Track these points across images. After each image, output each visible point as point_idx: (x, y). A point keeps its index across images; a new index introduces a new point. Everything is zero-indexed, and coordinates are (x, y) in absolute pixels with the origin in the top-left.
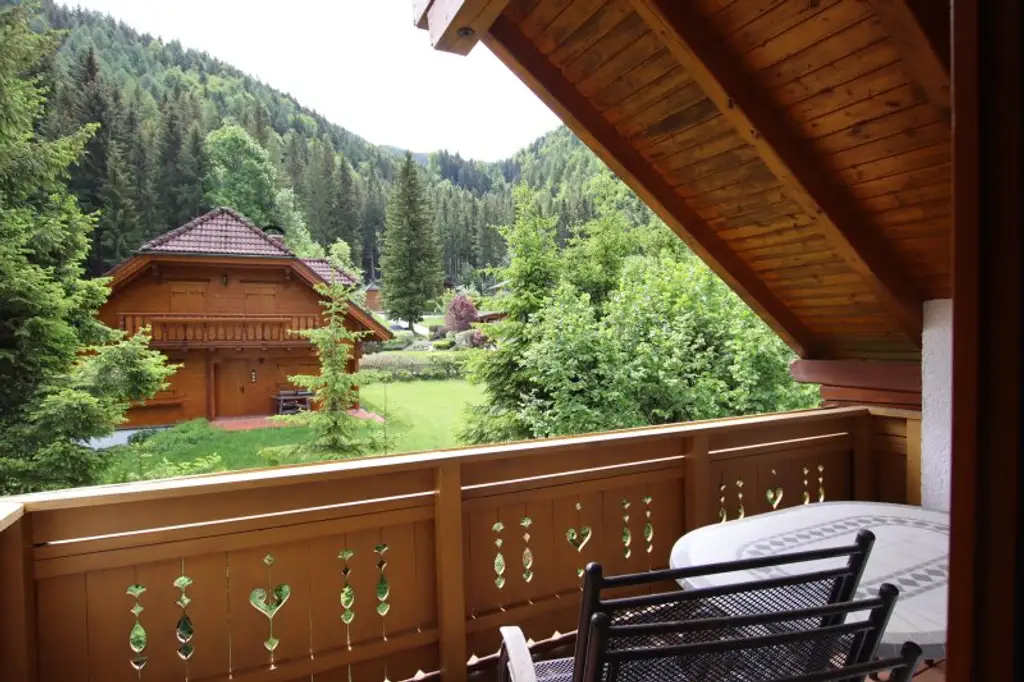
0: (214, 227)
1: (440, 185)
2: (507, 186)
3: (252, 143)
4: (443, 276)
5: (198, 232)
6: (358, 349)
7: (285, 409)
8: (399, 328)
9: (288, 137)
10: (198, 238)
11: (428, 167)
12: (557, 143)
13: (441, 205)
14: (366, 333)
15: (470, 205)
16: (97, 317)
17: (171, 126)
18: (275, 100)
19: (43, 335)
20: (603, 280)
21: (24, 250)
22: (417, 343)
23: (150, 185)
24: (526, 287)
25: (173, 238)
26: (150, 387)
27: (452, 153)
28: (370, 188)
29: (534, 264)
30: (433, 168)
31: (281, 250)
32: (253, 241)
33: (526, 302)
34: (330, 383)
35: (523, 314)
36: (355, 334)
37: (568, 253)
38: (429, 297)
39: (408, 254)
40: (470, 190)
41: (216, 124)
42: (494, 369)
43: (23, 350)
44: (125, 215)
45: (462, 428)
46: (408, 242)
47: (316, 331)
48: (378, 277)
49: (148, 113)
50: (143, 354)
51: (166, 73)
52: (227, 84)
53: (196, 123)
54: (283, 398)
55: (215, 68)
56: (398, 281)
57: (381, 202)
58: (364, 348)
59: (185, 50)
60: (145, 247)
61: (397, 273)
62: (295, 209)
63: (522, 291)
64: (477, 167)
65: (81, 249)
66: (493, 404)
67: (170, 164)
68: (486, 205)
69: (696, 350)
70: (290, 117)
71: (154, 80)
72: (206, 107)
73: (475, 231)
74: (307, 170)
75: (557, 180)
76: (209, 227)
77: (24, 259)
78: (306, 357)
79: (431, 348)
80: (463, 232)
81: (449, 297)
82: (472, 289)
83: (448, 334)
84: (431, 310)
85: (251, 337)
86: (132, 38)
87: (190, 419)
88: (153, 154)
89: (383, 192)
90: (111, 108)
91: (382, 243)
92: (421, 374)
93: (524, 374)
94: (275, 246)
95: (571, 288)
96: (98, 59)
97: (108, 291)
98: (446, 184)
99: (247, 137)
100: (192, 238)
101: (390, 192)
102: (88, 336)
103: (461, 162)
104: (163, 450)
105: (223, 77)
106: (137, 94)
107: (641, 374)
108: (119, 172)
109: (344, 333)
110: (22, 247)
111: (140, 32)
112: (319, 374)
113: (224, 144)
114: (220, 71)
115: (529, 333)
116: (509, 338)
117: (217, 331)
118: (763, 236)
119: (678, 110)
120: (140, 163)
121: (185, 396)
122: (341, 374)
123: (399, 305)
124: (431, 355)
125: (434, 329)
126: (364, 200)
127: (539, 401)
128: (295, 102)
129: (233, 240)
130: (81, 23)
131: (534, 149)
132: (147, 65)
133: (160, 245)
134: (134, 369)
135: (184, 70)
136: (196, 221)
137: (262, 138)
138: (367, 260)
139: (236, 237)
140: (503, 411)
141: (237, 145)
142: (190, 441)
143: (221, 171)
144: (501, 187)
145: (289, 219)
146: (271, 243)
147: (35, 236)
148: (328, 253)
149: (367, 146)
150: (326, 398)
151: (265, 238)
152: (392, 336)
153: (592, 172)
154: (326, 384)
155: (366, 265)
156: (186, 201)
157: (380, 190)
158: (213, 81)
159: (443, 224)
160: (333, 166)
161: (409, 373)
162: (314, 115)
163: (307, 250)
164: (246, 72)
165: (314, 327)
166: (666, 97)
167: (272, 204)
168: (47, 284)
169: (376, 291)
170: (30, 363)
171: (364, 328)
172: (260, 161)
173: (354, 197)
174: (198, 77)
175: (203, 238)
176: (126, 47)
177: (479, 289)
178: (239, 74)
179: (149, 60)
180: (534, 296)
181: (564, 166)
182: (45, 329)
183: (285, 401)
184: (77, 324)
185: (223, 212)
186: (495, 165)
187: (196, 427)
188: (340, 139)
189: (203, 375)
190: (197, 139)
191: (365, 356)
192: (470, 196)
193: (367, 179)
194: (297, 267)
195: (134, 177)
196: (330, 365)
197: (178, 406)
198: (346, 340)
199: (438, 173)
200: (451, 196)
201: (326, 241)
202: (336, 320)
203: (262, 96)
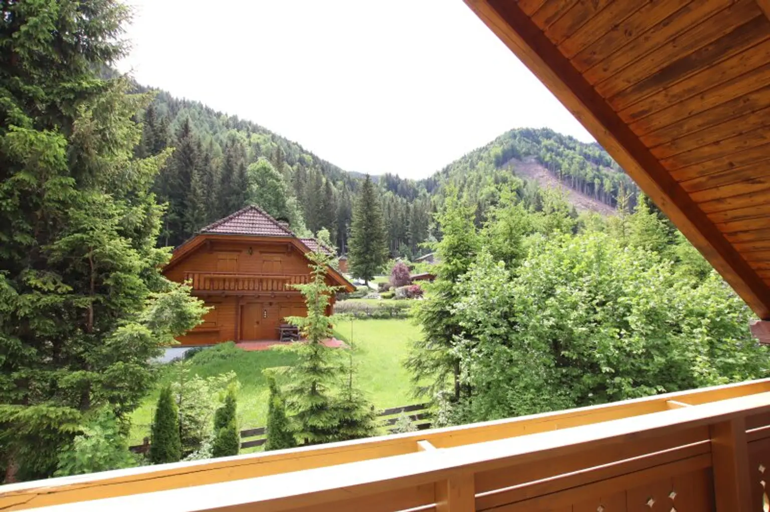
0: (246, 218)
1: (386, 195)
2: (428, 195)
3: (274, 170)
4: (387, 251)
5: (236, 221)
6: (333, 298)
7: (284, 336)
8: (359, 284)
9: (295, 167)
10: (236, 225)
11: (379, 184)
12: (460, 168)
13: (386, 207)
14: (340, 287)
15: (405, 206)
16: (162, 274)
17: (228, 161)
18: (289, 146)
19: (123, 285)
20: (509, 251)
21: (117, 228)
22: (370, 294)
23: (214, 195)
24: (454, 255)
25: (220, 225)
26: (190, 322)
27: (394, 174)
28: (343, 197)
29: (460, 240)
30: (382, 184)
31: (286, 232)
32: (269, 226)
33: (454, 267)
34: (313, 322)
35: (453, 276)
36: (332, 288)
37: (483, 232)
38: (379, 264)
39: (365, 236)
40: (405, 197)
41: (254, 159)
42: (430, 315)
43: (110, 294)
44: (198, 214)
45: (405, 357)
46: (366, 229)
47: (306, 285)
48: (346, 252)
49: (217, 155)
50: (186, 299)
51: (229, 132)
52: (262, 137)
53: (242, 159)
54: (283, 329)
55: (256, 129)
56: (359, 254)
57: (349, 204)
58: (337, 297)
59: (240, 119)
60: (203, 230)
61: (358, 249)
62: (298, 209)
63: (451, 258)
64: (409, 183)
65: (156, 227)
66: (428, 340)
67: (226, 183)
68: (415, 207)
69: (597, 304)
70: (297, 156)
71: (221, 137)
72: (249, 150)
73: (408, 223)
74: (305, 186)
75: (461, 190)
76: (243, 217)
77: (115, 233)
78: (298, 303)
79: (380, 298)
80: (400, 224)
81: (392, 264)
82: (406, 259)
83: (391, 289)
84: (379, 273)
85: (265, 288)
86: (211, 114)
87: (224, 342)
88: (217, 178)
89: (351, 199)
90: (195, 152)
91: (350, 230)
92: (373, 314)
93: (453, 320)
94: (283, 229)
95: (489, 256)
96: (191, 125)
97: (170, 256)
98: (389, 194)
99: (271, 167)
100: (232, 224)
101: (355, 199)
102: (155, 286)
103: (400, 180)
104: (205, 362)
105: (260, 134)
106: (211, 144)
107: (551, 323)
108: (197, 188)
109: (324, 287)
110: (116, 225)
111: (216, 111)
112: (306, 316)
113: (258, 171)
114: (258, 131)
115: (458, 289)
116: (441, 292)
117: (243, 284)
118: (751, 194)
119: (685, 54)
120: (210, 183)
121: (222, 326)
122: (321, 316)
123: (359, 269)
124: (380, 302)
125: (381, 285)
126: (339, 204)
127: (467, 341)
128: (301, 148)
129: (257, 226)
130: (185, 107)
131: (446, 171)
132: (218, 129)
133: (213, 228)
134: (179, 310)
135: (238, 131)
136: (235, 214)
137: (280, 167)
138: (340, 241)
139: (259, 224)
140: (436, 346)
141: (265, 170)
142: (222, 357)
143: (255, 187)
144: (424, 195)
145: (294, 215)
146: (280, 228)
147: (124, 219)
148: (316, 236)
149: (341, 172)
150: (310, 333)
151: (277, 225)
152: (355, 290)
153: (483, 185)
154: (310, 324)
155: (339, 244)
156: (234, 205)
157: (349, 198)
158: (255, 137)
159: (388, 218)
160: (321, 183)
161: (365, 314)
162: (311, 154)
163: (304, 234)
164: (273, 132)
165: (305, 283)
166: (673, 40)
167: (284, 206)
168: (128, 250)
169: (345, 260)
170: (114, 304)
171: (338, 284)
172: (278, 180)
173: (332, 202)
174: (246, 134)
175: (239, 225)
176: (208, 119)
177: (410, 260)
178: (269, 132)
179: (219, 126)
180: (461, 262)
181: (465, 182)
182: (124, 280)
183: (284, 331)
184: (149, 278)
185: (252, 208)
186: (421, 182)
187: (227, 347)
188: (325, 167)
189: (233, 313)
190: (242, 169)
191: (337, 302)
192: (405, 201)
193: (341, 191)
194: (296, 244)
195: (205, 191)
196: (314, 310)
197: (217, 332)
198: (325, 293)
199: (385, 187)
200: (393, 201)
201: (315, 229)
202: (319, 278)
203: (281, 144)
